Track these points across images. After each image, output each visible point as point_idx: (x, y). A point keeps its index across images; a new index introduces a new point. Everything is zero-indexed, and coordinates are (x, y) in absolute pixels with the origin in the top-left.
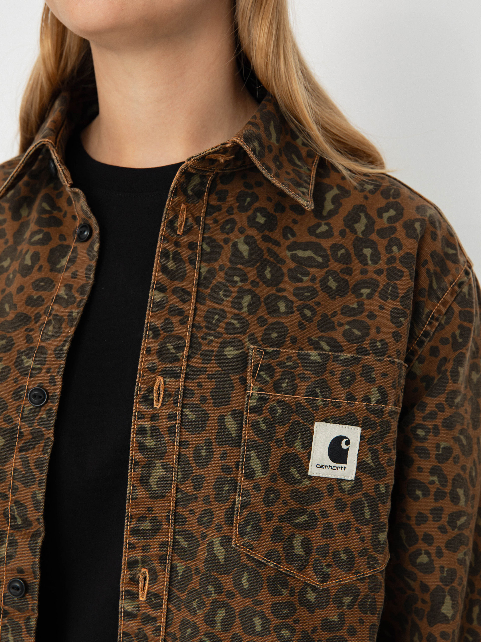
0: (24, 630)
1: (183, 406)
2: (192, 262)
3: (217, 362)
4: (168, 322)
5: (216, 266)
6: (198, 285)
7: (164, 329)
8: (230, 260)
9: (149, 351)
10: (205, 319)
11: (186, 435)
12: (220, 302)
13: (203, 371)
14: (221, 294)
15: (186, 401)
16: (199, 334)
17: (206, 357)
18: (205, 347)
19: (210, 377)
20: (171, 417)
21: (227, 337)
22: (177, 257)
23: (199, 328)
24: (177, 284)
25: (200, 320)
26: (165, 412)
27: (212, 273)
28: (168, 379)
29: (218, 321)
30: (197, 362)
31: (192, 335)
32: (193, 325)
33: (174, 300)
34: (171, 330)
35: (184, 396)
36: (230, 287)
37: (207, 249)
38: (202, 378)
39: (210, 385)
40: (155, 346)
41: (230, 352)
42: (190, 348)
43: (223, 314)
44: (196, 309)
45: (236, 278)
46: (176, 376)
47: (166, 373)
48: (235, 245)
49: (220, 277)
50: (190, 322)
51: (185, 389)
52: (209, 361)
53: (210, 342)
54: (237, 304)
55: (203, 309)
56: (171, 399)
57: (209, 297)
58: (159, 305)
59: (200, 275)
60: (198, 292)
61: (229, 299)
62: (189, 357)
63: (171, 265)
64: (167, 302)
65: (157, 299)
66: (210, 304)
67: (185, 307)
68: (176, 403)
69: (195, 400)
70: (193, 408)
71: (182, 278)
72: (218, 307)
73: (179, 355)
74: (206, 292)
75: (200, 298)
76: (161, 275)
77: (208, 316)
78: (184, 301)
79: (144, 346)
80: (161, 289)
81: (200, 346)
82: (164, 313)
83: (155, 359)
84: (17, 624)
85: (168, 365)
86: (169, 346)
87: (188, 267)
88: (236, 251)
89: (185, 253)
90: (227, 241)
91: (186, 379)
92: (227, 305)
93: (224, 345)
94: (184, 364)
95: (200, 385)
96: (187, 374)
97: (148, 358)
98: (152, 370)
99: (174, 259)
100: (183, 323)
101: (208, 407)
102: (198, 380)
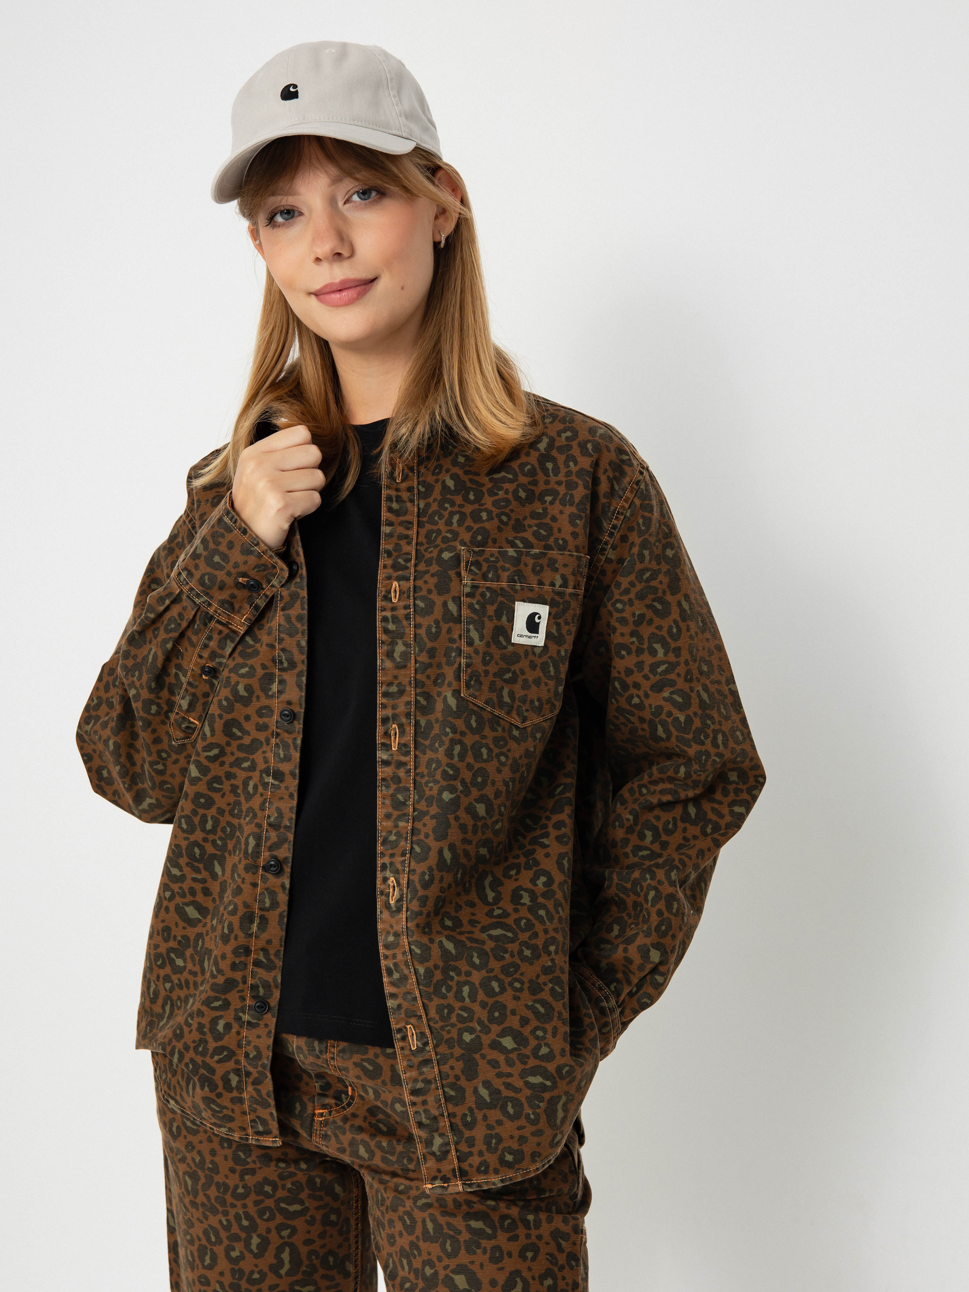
0: (292, 747)
1: (415, 599)
2: (412, 501)
3: (437, 564)
4: (397, 545)
5: (431, 500)
6: (418, 516)
7: (395, 551)
8: (441, 494)
9: (385, 567)
10: (426, 537)
11: (419, 619)
12: (436, 523)
13: (427, 572)
14: (436, 518)
15: (416, 595)
16: (422, 548)
17: (429, 563)
18: (427, 556)
19: (433, 575)
20: (407, 607)
21: (443, 546)
22: (399, 499)
23: (422, 544)
24: (402, 518)
25: (422, 539)
26: (402, 604)
27: (428, 505)
28: (401, 582)
29: (436, 537)
30: (422, 567)
31: (417, 550)
32: (417, 544)
33: (401, 530)
34: (401, 550)
35: (415, 591)
36: (443, 512)
37: (422, 489)
38: (427, 577)
39: (433, 581)
40: (389, 562)
41: (446, 555)
42: (416, 559)
43: (439, 532)
44: (418, 533)
45: (447, 505)
46: (408, 579)
47: (398, 579)
48: (444, 481)
49: (434, 507)
50: (414, 542)
51: (415, 587)
52: (431, 564)
53: (430, 552)
54: (449, 523)
55: (423, 531)
56: (405, 595)
57: (427, 522)
58: (390, 535)
59: (419, 509)
60: (418, 521)
61: (443, 521)
62: (416, 565)
63: (395, 506)
64: (395, 531)
65: (388, 532)
66: (428, 527)
67: (410, 532)
68: (409, 597)
69: (424, 593)
70: (423, 598)
71: (406, 513)
72: (435, 528)
73: (408, 565)
74: (425, 519)
75: (420, 524)
76: (389, 514)
77: (428, 536)
78: (408, 529)
79: (381, 564)
80: (390, 524)
81: (424, 556)
82: (394, 540)
83: (390, 571)
84: (287, 742)
85: (400, 573)
86: (400, 560)
87: (409, 505)
88: (445, 486)
89: (405, 495)
90: (437, 481)
91: (415, 580)
92: (441, 526)
93: (441, 551)
94: (412, 570)
95: (426, 582)
96: (415, 577)
97: (385, 570)
98: (389, 578)
99: (397, 501)
100: (409, 543)
101: (434, 596)
102: (424, 579)
